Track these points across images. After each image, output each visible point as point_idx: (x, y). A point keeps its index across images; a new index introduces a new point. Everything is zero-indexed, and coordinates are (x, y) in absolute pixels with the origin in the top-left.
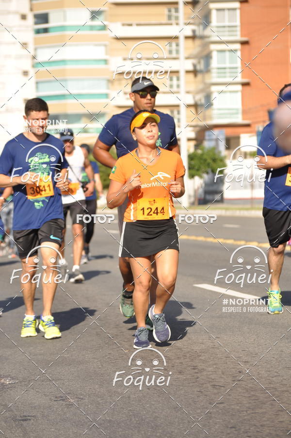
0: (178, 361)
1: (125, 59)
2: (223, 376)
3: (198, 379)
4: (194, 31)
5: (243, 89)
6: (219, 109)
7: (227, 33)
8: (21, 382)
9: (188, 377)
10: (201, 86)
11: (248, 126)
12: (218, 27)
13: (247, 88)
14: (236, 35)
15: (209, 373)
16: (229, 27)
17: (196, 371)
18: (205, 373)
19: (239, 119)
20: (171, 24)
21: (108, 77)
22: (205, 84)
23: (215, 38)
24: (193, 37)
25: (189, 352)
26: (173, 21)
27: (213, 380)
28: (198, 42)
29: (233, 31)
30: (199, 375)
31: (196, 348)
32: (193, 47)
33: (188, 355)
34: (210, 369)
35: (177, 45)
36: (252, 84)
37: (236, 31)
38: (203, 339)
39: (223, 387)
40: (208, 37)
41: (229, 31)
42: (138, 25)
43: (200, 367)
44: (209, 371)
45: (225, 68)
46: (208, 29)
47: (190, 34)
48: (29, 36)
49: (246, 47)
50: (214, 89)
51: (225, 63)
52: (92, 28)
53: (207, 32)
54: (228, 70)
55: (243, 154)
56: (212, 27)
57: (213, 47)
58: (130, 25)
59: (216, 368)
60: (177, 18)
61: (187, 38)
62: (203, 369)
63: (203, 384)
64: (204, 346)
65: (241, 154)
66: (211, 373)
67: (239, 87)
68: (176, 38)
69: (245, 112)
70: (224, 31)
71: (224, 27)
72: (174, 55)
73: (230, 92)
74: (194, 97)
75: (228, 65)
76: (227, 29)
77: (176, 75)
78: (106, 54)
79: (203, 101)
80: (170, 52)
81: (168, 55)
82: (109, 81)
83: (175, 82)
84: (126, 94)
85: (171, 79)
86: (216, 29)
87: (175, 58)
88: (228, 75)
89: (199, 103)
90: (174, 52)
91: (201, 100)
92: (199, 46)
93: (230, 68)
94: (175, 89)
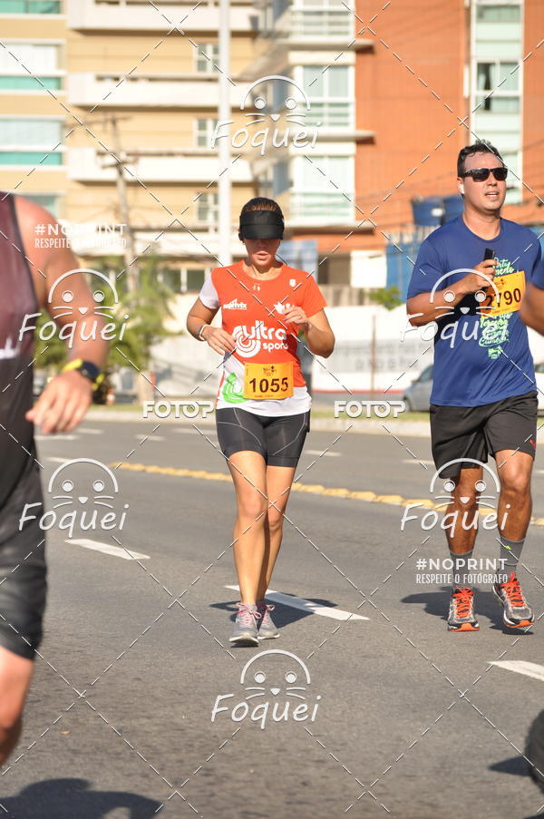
0: (174, 757)
1: (100, 79)
2: (267, 792)
3: (212, 799)
4: (254, 20)
5: (358, 151)
6: (305, 195)
7: (326, 28)
9: (193, 792)
11: (369, 232)
12: (306, 13)
13: (367, 149)
14: (346, 33)
15: (237, 785)
16: (331, 13)
17: (211, 779)
18: (228, 785)
19: (349, 218)
20: (206, 4)
21: (63, 116)
23: (296, 39)
24: (253, 34)
25: (200, 736)
27: (245, 800)
28: (262, 45)
29: (339, 24)
30: (215, 789)
32: (251, 56)
33: (197, 744)
34: (242, 776)
35: (216, 51)
36: (378, 140)
37: (347, 24)
40: (287, 35)
41: (331, 24)
43: (220, 772)
44: (238, 781)
45: (321, 105)
46: (286, 17)
47: (245, 25)
49: (368, 58)
50: (295, 149)
51: (321, 95)
52: (27, 6)
53: (283, 24)
54: (326, 109)
55: (355, 294)
56: (293, 13)
57: (294, 57)
59: (255, 773)
61: (236, 34)
62: (227, 777)
63: (222, 809)
65: (350, 295)
66: (242, 784)
67: (351, 148)
68: (213, 34)
69: (362, 203)
70: (320, 24)
71: (320, 13)
72: (209, 73)
73: (331, 157)
74: (252, 166)
75: (326, 98)
76: (326, 18)
77: (212, 115)
78: (59, 66)
79: (271, 176)
80: (201, 65)
81: (194, 73)
82: (64, 126)
83: (210, 133)
84: (101, 154)
85: (202, 126)
86: (300, 17)
87: (210, 80)
88: (326, 119)
89: (262, 178)
90: (210, 65)
91: (265, 173)
92: (264, 54)
93: (332, 105)
94: (209, 148)
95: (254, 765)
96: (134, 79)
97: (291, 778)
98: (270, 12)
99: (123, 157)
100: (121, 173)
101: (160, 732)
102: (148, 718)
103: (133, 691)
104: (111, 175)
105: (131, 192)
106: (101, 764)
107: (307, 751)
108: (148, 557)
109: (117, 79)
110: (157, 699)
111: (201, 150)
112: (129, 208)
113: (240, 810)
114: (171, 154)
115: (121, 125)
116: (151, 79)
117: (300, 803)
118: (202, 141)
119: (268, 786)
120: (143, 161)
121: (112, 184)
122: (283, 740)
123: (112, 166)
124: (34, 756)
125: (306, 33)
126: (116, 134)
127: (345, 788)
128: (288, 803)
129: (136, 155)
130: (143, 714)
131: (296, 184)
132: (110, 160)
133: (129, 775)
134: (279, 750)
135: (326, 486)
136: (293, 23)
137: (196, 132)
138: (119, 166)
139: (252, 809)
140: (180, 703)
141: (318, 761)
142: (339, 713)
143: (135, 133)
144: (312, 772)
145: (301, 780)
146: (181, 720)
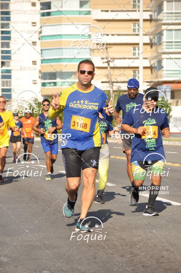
0: (121, 248)
3: (133, 261)
4: (151, 16)
6: (167, 70)
7: (174, 18)
8: (13, 260)
10: (155, 54)
12: (167, 13)
15: (141, 257)
16: (175, 13)
17: (133, 255)
18: (138, 257)
20: (136, 11)
22: (158, 53)
23: (164, 22)
24: (150, 20)
25: (129, 242)
26: (137, 9)
28: (153, 23)
29: (178, 16)
30: (134, 258)
31: (135, 239)
32: (150, 27)
33: (129, 244)
34: (143, 254)
35: (139, 26)
38: (140, 233)
39: (150, 267)
40: (161, 20)
41: (176, 16)
42: (111, 11)
45: (172, 42)
46: (161, 15)
47: (148, 18)
48: (37, 18)
50: (164, 56)
51: (172, 39)
52: (80, 13)
53: (160, 17)
54: (174, 44)
56: (163, 13)
57: (164, 27)
58: (108, 11)
59: (147, 253)
60: (139, 7)
61: (145, 20)
62: (138, 254)
63: (136, 265)
64: (140, 238)
66: (143, 257)
68: (138, 20)
70: (172, 17)
71: (172, 13)
72: (137, 33)
73: (175, 59)
74: (150, 62)
75: (174, 40)
76: (174, 15)
77: (138, 46)
78: (90, 31)
79: (156, 65)
80: (134, 30)
81: (132, 33)
82: (91, 50)
83: (137, 51)
84: (103, 59)
85: (134, 49)
86: (165, 15)
87: (137, 35)
88: (174, 47)
89: (153, 66)
90: (137, 30)
91: (154, 64)
92: (154, 27)
93: (175, 42)
94: (137, 56)
95: (146, 251)
96: (113, 35)
97: (158, 255)
98: (156, 13)
99: (109, 59)
100: (109, 64)
101: (117, 240)
102: (114, 235)
103: (109, 227)
104: (106, 65)
105: (112, 70)
106: (98, 250)
107: (163, 246)
108: (115, 185)
109: (108, 35)
110: (116, 230)
111: (134, 57)
112: (111, 76)
113: (142, 265)
114: (125, 58)
115: (109, 49)
116: (118, 35)
117: (161, 263)
118: (134, 54)
119: (151, 257)
120: (116, 60)
121: (106, 68)
122: (156, 243)
123: (106, 62)
124: (78, 247)
125: (167, 20)
126: (107, 52)
127: (175, 258)
128: (157, 263)
129: (114, 59)
130: (112, 234)
131: (164, 67)
132: (105, 60)
133: (107, 254)
134: (155, 246)
135: (172, 163)
136: (163, 17)
137: (133, 52)
138: (108, 62)
139: (146, 265)
140: (124, 231)
141: (167, 250)
142: (174, 234)
143: (113, 52)
144: (165, 253)
145: (161, 256)
146: (124, 236)
